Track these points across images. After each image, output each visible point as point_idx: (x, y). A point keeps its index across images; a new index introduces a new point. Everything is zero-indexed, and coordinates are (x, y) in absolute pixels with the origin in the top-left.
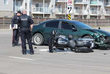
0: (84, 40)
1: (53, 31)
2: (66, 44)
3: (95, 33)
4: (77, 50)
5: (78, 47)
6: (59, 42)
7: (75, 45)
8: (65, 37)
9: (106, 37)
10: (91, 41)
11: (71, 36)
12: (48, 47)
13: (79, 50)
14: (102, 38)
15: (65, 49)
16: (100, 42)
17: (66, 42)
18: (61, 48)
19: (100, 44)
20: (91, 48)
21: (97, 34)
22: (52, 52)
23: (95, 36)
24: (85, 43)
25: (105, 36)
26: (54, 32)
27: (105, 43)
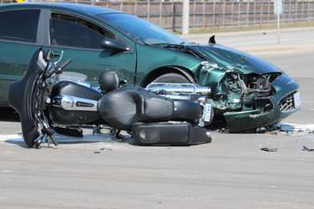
0: (170, 93)
1: (41, 54)
2: (94, 109)
3: (203, 59)
4: (143, 136)
5: (150, 120)
6: (67, 101)
7: (134, 112)
8: (84, 77)
9: (250, 79)
10: (201, 94)
11: (112, 76)
12: (18, 125)
13: (154, 136)
14: (233, 80)
15: (87, 132)
16: (225, 98)
17: (95, 103)
18: (69, 127)
19: (228, 110)
20: (201, 124)
21: (215, 66)
22: (37, 146)
23: (205, 72)
24: (176, 103)
25: (246, 72)
26: (45, 57)
27: (248, 105)
